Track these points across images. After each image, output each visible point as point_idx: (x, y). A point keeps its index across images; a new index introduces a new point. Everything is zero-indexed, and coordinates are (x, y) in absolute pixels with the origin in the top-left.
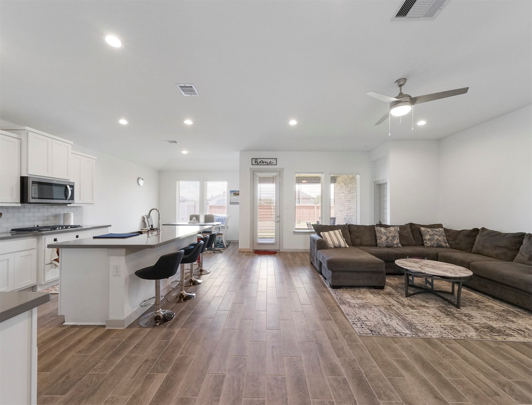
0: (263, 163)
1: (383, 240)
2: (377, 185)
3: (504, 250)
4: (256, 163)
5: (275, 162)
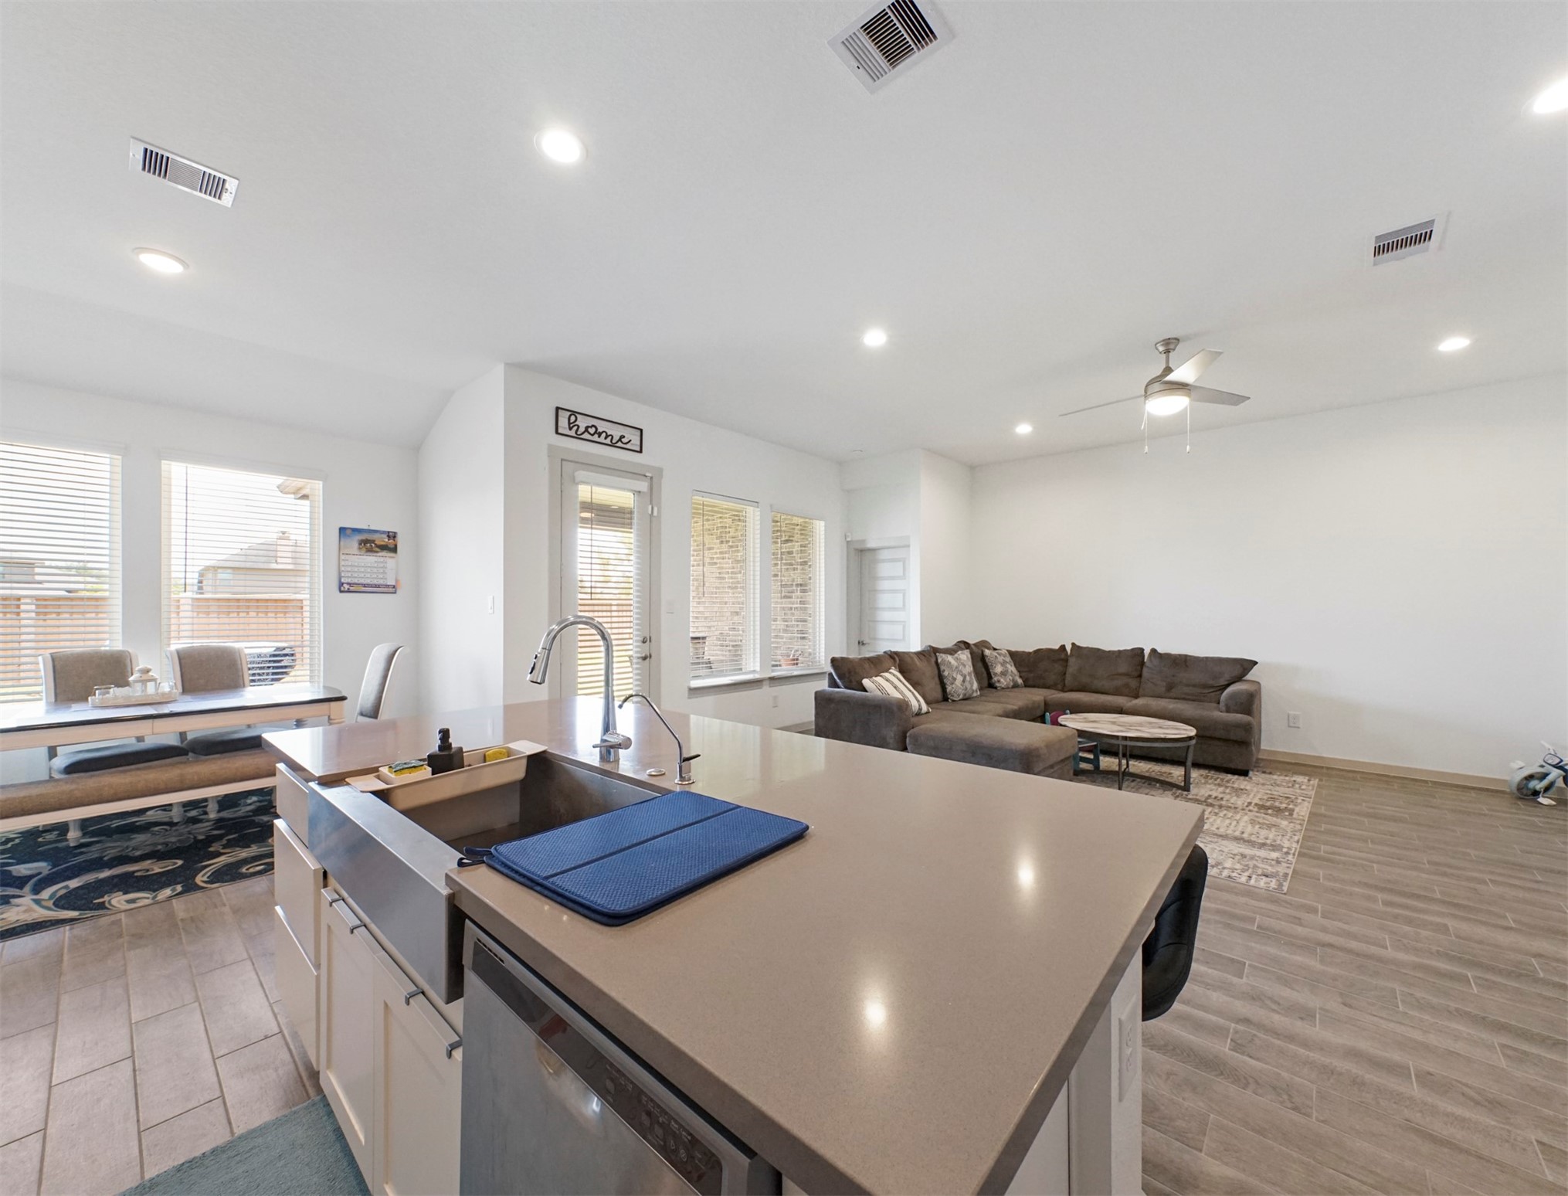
0: (596, 436)
1: (958, 685)
2: (856, 550)
3: (1125, 680)
4: (570, 429)
5: (636, 440)
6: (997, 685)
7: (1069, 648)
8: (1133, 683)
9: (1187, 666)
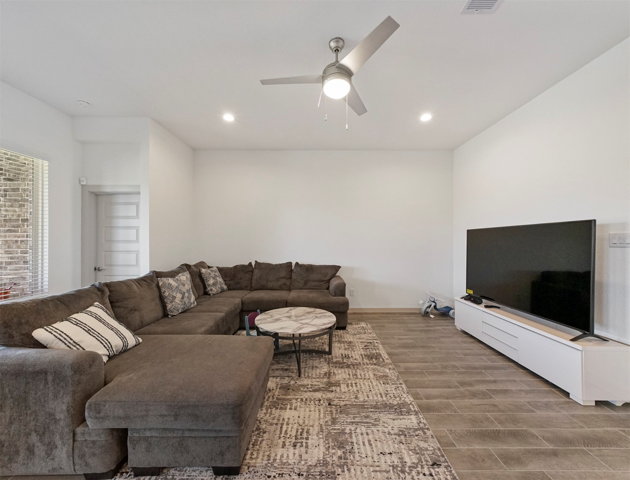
1: (177, 302)
3: (284, 281)
6: (210, 292)
7: (253, 264)
8: (288, 283)
9: (312, 271)
